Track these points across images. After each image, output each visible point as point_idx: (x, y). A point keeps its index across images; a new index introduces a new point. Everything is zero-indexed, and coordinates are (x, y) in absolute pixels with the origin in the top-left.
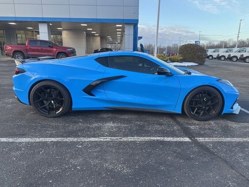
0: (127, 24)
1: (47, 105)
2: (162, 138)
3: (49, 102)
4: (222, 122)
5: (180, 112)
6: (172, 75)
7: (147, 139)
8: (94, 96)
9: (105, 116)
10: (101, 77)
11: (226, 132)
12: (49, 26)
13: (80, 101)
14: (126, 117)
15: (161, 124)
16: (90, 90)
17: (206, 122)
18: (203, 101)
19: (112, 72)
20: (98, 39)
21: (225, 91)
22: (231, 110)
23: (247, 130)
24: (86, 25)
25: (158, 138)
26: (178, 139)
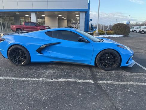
1: (17, 59)
2: (77, 80)
3: (19, 57)
4: (120, 72)
5: (94, 65)
6: (89, 42)
7: (67, 80)
8: (43, 54)
9: (50, 66)
10: (46, 43)
11: (120, 78)
13: (35, 57)
14: (62, 67)
15: (80, 72)
16: (40, 51)
17: (110, 72)
18: (108, 58)
19: (54, 40)
20: (66, 21)
21: (122, 53)
22: (126, 64)
23: (134, 77)
24: (57, 13)
25: (74, 80)
26: (86, 81)
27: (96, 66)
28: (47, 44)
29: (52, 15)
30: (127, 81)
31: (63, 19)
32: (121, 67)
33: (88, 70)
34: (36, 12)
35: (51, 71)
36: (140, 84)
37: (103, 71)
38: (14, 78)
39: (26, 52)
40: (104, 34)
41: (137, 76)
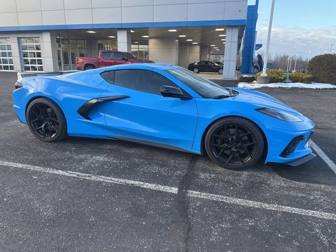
0: (229, 26)
1: (43, 126)
3: (46, 122)
5: (199, 153)
6: (191, 98)
7: (121, 181)
8: (90, 120)
11: (251, 191)
12: (129, 34)
13: (77, 125)
15: (162, 166)
17: (236, 172)
18: (232, 139)
20: (197, 49)
21: (268, 127)
22: (281, 158)
23: (292, 193)
24: (175, 31)
25: (137, 183)
26: (161, 188)
27: (204, 155)
28: (97, 99)
29: (164, 34)
30: (266, 201)
31: (190, 44)
32: (268, 163)
33: (183, 163)
34: (128, 30)
35: (101, 158)
36: (296, 210)
38: (20, 166)
40: (281, 81)
41: (302, 190)
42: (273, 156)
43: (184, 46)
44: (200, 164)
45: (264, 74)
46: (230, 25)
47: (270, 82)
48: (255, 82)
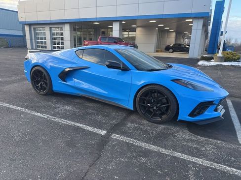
1: (39, 85)
2: (85, 126)
3: (41, 82)
5: (132, 109)
7: (72, 123)
8: (66, 82)
12: (121, 24)
13: (58, 85)
15: (105, 116)
18: (154, 101)
20: (174, 35)
24: (155, 21)
26: (96, 130)
27: (135, 111)
29: (147, 24)
31: (168, 31)
32: (179, 120)
33: (121, 115)
34: (120, 21)
35: (68, 108)
37: (145, 122)
38: (18, 108)
39: (47, 77)
42: (184, 115)
43: (162, 32)
44: (133, 117)
45: (220, 54)
46: (197, 17)
47: (225, 61)
48: (213, 60)
